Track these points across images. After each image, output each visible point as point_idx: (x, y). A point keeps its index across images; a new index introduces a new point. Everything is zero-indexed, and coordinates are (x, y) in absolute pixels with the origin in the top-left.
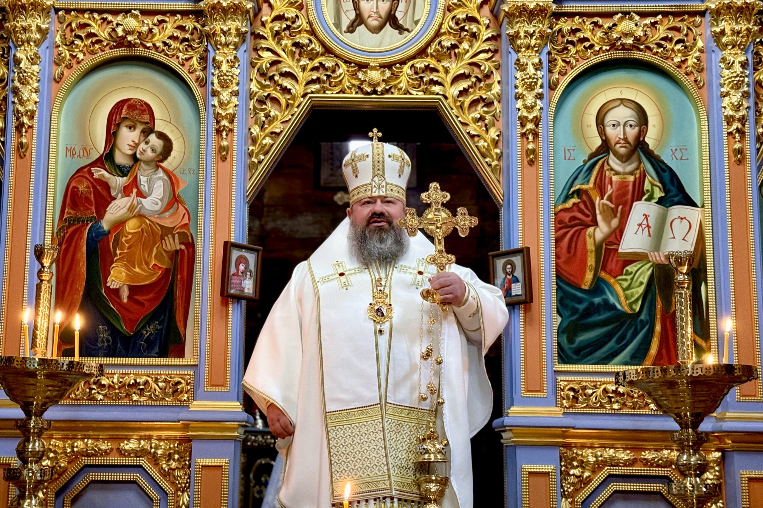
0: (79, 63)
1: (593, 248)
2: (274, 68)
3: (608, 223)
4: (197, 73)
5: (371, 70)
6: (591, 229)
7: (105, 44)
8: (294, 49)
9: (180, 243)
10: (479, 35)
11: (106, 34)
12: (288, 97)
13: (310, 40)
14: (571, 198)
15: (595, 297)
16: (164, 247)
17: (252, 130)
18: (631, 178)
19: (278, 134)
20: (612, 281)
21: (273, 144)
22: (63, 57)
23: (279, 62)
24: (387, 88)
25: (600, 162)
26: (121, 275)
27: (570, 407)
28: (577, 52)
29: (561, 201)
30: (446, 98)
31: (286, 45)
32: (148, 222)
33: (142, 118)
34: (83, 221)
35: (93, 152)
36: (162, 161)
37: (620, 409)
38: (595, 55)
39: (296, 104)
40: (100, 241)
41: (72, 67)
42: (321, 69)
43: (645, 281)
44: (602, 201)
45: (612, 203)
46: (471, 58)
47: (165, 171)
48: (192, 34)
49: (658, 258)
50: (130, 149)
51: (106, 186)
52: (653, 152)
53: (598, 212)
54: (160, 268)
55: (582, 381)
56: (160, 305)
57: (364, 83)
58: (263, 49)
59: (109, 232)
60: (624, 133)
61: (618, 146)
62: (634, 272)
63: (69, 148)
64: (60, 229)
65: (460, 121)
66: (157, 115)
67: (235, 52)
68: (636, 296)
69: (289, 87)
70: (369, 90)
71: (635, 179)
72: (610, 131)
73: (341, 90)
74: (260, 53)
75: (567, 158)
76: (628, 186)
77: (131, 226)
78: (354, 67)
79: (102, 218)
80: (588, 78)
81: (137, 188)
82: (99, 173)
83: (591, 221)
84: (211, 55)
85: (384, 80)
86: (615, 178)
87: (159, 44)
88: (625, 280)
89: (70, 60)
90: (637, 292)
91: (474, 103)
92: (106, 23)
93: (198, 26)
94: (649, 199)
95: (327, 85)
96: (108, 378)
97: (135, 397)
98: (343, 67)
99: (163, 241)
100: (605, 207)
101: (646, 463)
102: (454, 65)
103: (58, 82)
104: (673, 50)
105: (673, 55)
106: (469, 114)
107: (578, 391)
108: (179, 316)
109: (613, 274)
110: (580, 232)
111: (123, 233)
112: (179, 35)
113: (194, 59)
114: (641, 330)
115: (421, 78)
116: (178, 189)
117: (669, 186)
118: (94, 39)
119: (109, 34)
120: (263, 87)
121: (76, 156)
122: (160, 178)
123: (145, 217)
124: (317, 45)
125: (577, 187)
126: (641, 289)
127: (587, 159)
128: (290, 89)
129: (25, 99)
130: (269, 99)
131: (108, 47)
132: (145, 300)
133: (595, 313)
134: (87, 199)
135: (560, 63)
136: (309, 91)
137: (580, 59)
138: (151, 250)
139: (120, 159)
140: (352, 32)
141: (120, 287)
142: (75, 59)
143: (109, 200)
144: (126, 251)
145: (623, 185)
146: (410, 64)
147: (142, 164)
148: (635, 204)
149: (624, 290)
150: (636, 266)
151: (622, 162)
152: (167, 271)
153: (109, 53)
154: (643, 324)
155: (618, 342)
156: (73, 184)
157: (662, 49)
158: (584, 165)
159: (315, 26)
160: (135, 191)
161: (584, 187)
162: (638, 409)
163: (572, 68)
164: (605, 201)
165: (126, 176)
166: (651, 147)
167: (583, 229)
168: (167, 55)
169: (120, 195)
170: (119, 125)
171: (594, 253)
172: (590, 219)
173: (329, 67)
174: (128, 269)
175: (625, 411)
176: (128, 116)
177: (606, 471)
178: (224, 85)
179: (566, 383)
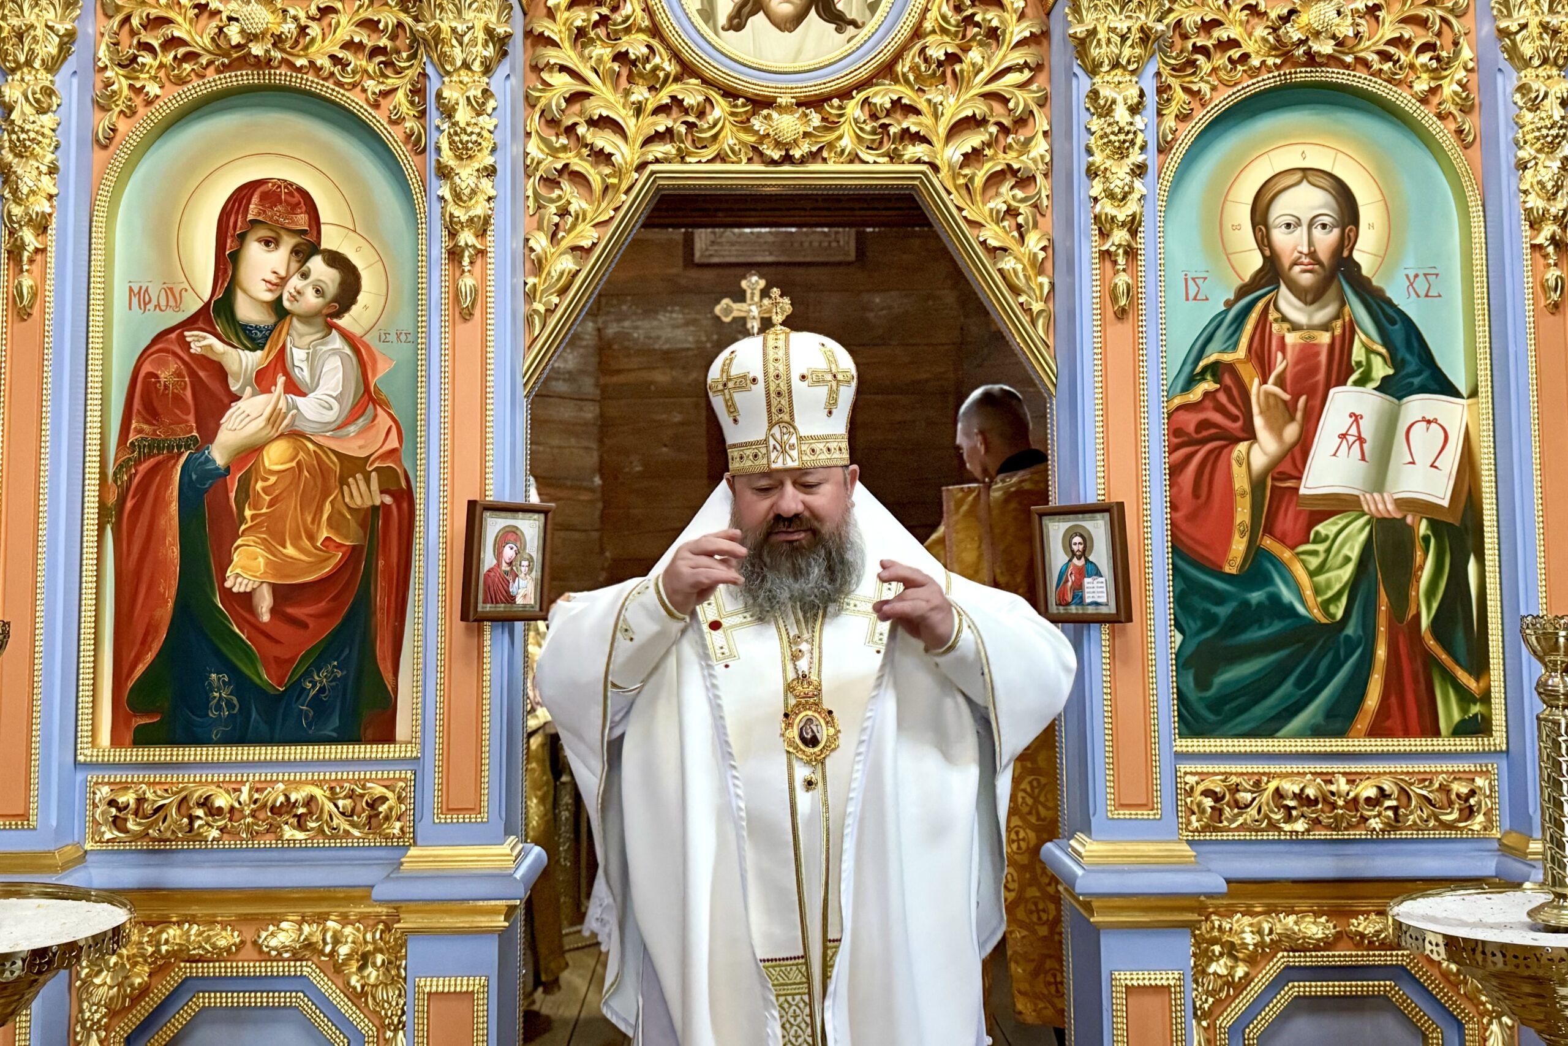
0: (149, 103)
1: (1247, 487)
2: (576, 107)
3: (1278, 432)
4: (408, 124)
5: (780, 113)
6: (1242, 447)
7: (204, 62)
8: (616, 66)
9: (382, 492)
10: (1004, 31)
11: (207, 41)
12: (607, 170)
13: (649, 47)
14: (1200, 381)
15: (1252, 590)
16: (347, 500)
17: (532, 243)
18: (1325, 338)
19: (589, 251)
20: (1287, 555)
21: (578, 271)
22: (114, 92)
23: (588, 95)
24: (814, 149)
25: (1260, 305)
26: (254, 563)
27: (1204, 829)
28: (1215, 70)
29: (1178, 389)
30: (935, 168)
31: (600, 60)
32: (310, 446)
33: (293, 222)
34: (170, 448)
35: (188, 296)
36: (339, 314)
37: (1308, 831)
38: (1251, 77)
39: (624, 186)
40: (206, 490)
41: (134, 113)
42: (675, 110)
43: (1355, 555)
44: (1265, 386)
45: (1285, 390)
46: (986, 83)
47: (346, 336)
48: (393, 37)
49: (1381, 507)
50: (270, 290)
51: (220, 372)
52: (1368, 280)
53: (1255, 410)
54: (340, 546)
55: (1231, 774)
56: (343, 625)
57: (766, 141)
58: (550, 67)
59: (228, 469)
60: (1310, 243)
61: (1297, 269)
62: (1332, 536)
63: (136, 290)
64: (121, 466)
65: (965, 218)
66: (324, 216)
67: (486, 80)
68: (1337, 587)
69: (608, 149)
70: (776, 155)
71: (1333, 338)
72: (1279, 237)
73: (718, 155)
74: (545, 76)
75: (1191, 296)
76: (1318, 354)
77: (276, 457)
78: (744, 105)
79: (211, 441)
80: (1235, 125)
81: (286, 374)
82: (202, 342)
83: (1243, 429)
84: (433, 85)
85: (806, 134)
86: (1291, 338)
87: (323, 61)
88: (1313, 553)
89: (130, 100)
90: (1339, 578)
91: (995, 179)
92: (206, 15)
93: (408, 20)
94: (1362, 382)
95: (688, 144)
96: (228, 792)
97: (289, 832)
98: (721, 109)
99: (345, 488)
100: (1272, 400)
101: (1360, 941)
102: (952, 100)
103: (106, 147)
104: (1412, 66)
105: (1412, 77)
106: (984, 204)
107: (1223, 797)
108: (382, 649)
109: (1287, 541)
110: (1220, 453)
111: (257, 471)
112: (365, 41)
113: (400, 95)
114: (1348, 657)
115: (885, 127)
116: (374, 375)
117: (1403, 353)
118: (181, 51)
119: (213, 39)
120: (554, 151)
121: (151, 306)
122: (335, 352)
123: (303, 435)
124: (666, 59)
125: (1211, 357)
126: (1347, 572)
127: (1232, 297)
128: (610, 155)
129: (25, 190)
130: (566, 176)
131: (212, 69)
132: (311, 616)
133: (1251, 625)
134: (178, 399)
135: (1179, 95)
136: (650, 158)
137: (1221, 86)
138: (320, 509)
139: (247, 311)
140: (738, 28)
141: (254, 589)
142: (142, 96)
143: (226, 401)
144: (264, 510)
145: (1308, 352)
146: (860, 97)
147: (295, 321)
148: (1332, 391)
149: (1312, 574)
150: (1335, 523)
151: (1306, 303)
152: (354, 553)
153: (214, 81)
154: (1351, 645)
155: (1300, 684)
156: (147, 368)
157: (1391, 64)
158: (1226, 312)
159: (660, 17)
160: (281, 380)
161: (1227, 357)
162: (1346, 829)
163: (1203, 106)
164: (1270, 386)
165: (262, 349)
166: (1365, 272)
167: (1226, 446)
168: (340, 84)
169: (248, 390)
170: (242, 238)
171: (1248, 499)
172: (1239, 424)
173: (692, 107)
174: (269, 549)
175: (1320, 834)
176: (260, 218)
177: (1282, 959)
178: (463, 153)
179: (1196, 778)
